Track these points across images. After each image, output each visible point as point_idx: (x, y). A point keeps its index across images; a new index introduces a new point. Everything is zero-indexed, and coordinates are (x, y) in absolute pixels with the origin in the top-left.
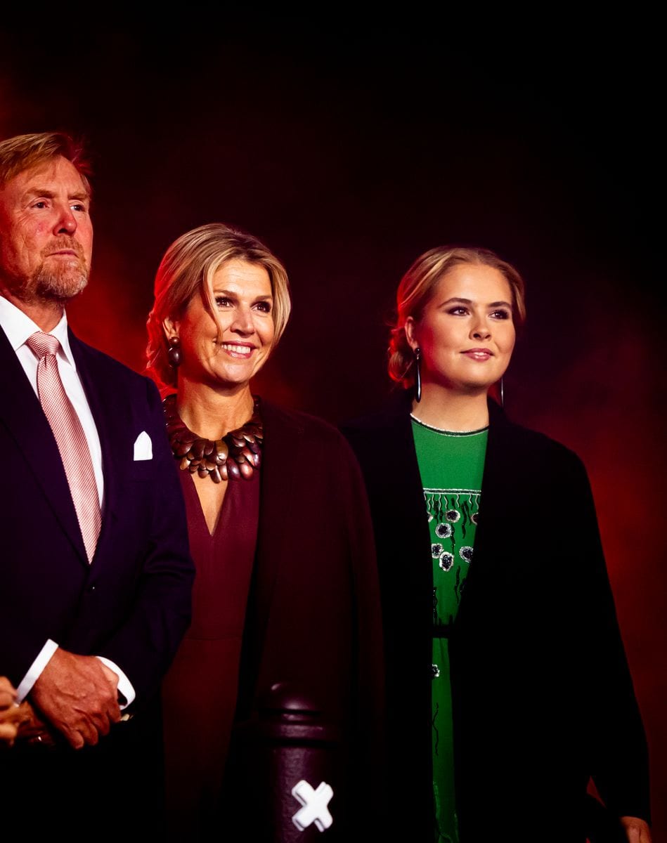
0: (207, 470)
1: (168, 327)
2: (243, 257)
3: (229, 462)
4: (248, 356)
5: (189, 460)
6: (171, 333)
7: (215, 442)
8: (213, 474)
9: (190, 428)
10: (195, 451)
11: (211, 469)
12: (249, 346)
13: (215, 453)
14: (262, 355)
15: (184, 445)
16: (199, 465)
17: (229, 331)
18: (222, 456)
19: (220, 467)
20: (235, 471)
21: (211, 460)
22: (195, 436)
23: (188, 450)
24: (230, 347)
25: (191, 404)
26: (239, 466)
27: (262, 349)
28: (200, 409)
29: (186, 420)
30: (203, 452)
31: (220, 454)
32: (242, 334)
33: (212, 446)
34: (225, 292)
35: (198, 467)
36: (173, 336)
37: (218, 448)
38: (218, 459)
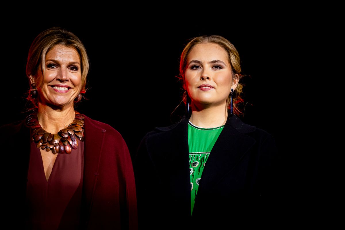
0: (49, 148)
1: (32, 79)
2: (63, 43)
3: (60, 144)
4: (66, 92)
5: (41, 143)
6: (33, 81)
7: (54, 135)
8: (52, 150)
9: (42, 127)
10: (43, 139)
11: (51, 147)
12: (66, 87)
13: (53, 140)
14: (75, 91)
15: (38, 135)
16: (46, 145)
17: (55, 79)
18: (57, 141)
19: (55, 146)
20: (62, 148)
21: (51, 143)
22: (44, 131)
23: (41, 138)
24: (56, 88)
25: (43, 116)
26: (64, 146)
27: (76, 89)
28: (47, 118)
29: (41, 123)
30: (47, 139)
31: (55, 141)
32: (62, 81)
33: (52, 136)
34: (53, 61)
35: (45, 146)
36: (33, 83)
37: (55, 138)
38: (54, 143)
